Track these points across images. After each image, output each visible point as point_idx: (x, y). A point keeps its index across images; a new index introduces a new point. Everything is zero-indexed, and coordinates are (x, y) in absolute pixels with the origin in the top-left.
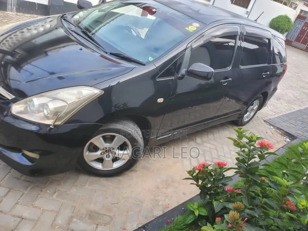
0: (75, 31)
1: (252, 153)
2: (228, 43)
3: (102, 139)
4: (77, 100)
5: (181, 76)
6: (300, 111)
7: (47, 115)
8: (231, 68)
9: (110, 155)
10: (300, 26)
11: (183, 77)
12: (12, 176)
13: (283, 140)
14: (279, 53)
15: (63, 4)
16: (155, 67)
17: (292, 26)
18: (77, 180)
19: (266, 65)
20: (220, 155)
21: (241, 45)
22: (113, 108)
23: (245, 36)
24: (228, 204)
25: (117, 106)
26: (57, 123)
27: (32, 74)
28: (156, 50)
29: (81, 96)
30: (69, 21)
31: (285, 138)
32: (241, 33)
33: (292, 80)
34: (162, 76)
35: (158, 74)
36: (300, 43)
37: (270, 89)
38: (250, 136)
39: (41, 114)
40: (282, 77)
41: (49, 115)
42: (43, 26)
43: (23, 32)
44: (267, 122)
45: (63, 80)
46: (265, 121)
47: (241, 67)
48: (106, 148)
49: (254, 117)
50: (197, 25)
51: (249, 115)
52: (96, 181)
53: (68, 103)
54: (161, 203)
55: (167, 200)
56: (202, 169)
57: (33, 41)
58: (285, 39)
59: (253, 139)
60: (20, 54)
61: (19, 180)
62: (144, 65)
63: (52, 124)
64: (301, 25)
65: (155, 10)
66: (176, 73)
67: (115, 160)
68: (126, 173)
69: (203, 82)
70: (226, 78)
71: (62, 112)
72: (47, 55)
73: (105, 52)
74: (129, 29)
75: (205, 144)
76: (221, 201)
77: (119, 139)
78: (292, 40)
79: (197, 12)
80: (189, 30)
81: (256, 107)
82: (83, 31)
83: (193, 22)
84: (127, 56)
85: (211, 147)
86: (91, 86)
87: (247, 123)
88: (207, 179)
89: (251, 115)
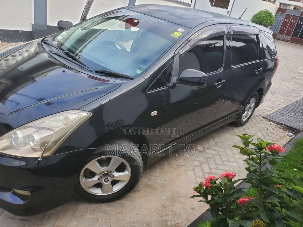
0: (56, 53)
1: (262, 161)
2: (214, 44)
3: (97, 164)
4: (65, 127)
5: (172, 85)
6: (297, 102)
7: (34, 147)
8: (223, 69)
9: (109, 178)
10: (281, 19)
11: (174, 85)
12: (6, 216)
13: (285, 135)
14: (268, 47)
15: (46, 28)
16: (145, 80)
17: (274, 19)
18: (77, 210)
19: (258, 61)
20: (225, 160)
21: (230, 45)
22: (106, 128)
23: (232, 34)
24: (245, 223)
25: (110, 125)
26: (45, 155)
27: (18, 104)
28: (144, 61)
29: (69, 122)
30: (50, 44)
31: (287, 132)
32: (228, 33)
33: (283, 72)
34: (153, 88)
35: (148, 86)
36: (284, 35)
37: (265, 85)
38: (258, 143)
39: (28, 147)
40: (275, 71)
41: (35, 148)
42: (27, 51)
43: (8, 60)
44: (266, 118)
45: (51, 106)
46: (264, 118)
47: (233, 67)
48: (103, 172)
49: (253, 115)
50: (182, 30)
51: (247, 114)
52: (97, 208)
53: (55, 132)
54: (169, 223)
55: (175, 219)
56: (209, 185)
57: (19, 68)
58: (272, 32)
59: (263, 146)
60: (5, 84)
61: (14, 219)
62: (132, 79)
63: (40, 156)
64: (283, 18)
65: (136, 20)
66: (167, 83)
67: (114, 182)
68: (129, 194)
69: (196, 88)
70: (219, 80)
71: (49, 142)
72: (34, 81)
73: (90, 71)
74: (112, 43)
75: (207, 151)
76: (236, 219)
77: (116, 161)
78: (276, 34)
79: (181, 17)
80: (175, 36)
81: (253, 105)
82: (65, 52)
83: (178, 28)
84: (113, 72)
85: (213, 153)
86: (78, 110)
87: (246, 122)
88: (217, 196)
89: (249, 113)
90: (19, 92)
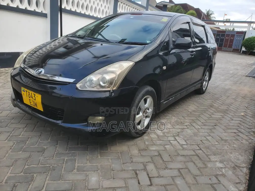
16: (157, 44)
26: (114, 89)
83: (163, 17)
86: (126, 60)
89: (206, 84)
90: (74, 56)
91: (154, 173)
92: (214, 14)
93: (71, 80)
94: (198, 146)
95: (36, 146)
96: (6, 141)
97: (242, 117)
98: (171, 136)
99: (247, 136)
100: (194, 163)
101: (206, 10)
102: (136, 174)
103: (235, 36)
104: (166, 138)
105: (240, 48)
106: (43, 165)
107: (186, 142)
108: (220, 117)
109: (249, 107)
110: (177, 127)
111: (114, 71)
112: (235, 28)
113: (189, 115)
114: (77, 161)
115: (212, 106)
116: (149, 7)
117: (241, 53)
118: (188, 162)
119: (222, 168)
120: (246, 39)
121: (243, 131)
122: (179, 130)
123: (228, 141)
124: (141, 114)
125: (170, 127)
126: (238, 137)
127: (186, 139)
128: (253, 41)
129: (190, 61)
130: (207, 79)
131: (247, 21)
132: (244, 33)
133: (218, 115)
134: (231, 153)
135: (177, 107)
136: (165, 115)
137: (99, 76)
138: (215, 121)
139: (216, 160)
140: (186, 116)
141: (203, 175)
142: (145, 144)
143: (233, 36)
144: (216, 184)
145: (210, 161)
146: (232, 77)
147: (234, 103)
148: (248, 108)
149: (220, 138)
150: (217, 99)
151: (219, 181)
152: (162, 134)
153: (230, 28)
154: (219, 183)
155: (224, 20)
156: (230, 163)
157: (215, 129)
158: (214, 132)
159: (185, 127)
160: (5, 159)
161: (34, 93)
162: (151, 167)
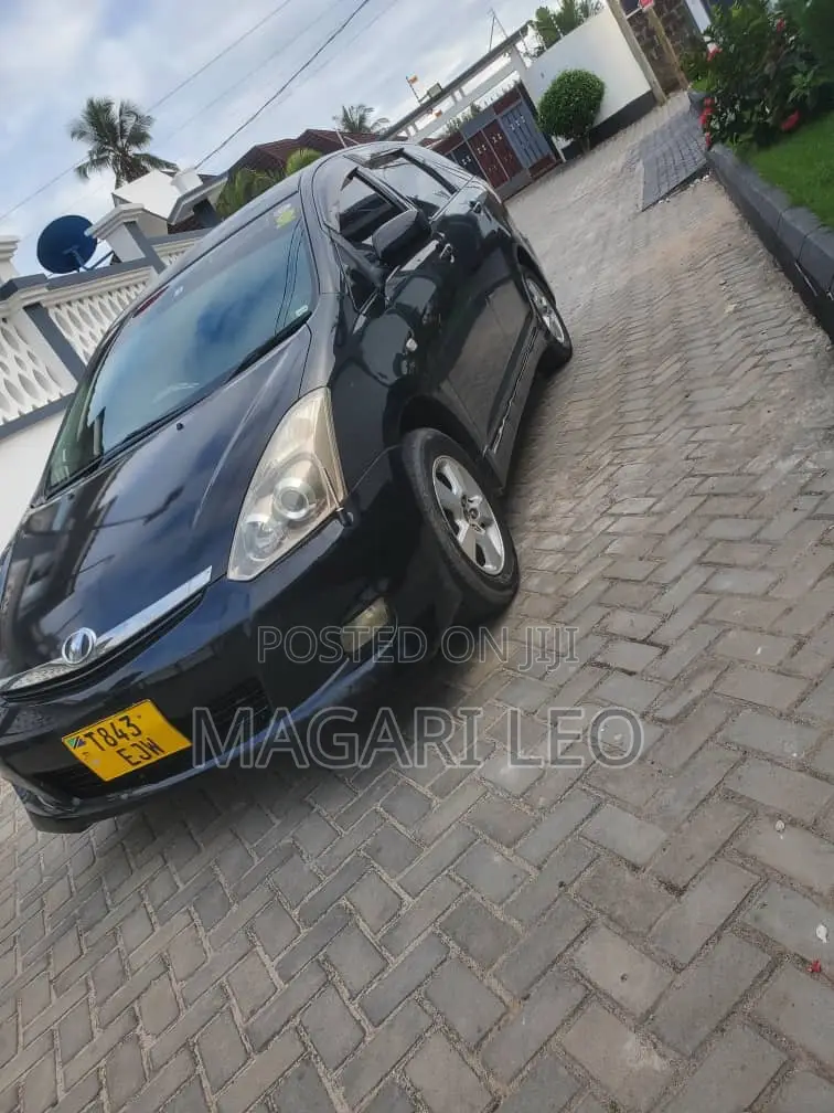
86: (299, 399)
89: (554, 323)
91: (643, 624)
92: (371, 110)
93: (203, 578)
94: (694, 476)
95: (256, 863)
96: (158, 929)
97: (738, 315)
98: (596, 520)
99: (791, 346)
100: (721, 517)
101: (334, 118)
102: (601, 665)
103: (501, 123)
104: (589, 534)
105: (547, 151)
106: (333, 870)
107: (651, 496)
108: (678, 365)
109: (729, 276)
110: (588, 487)
111: (296, 453)
112: (476, 103)
113: (591, 435)
114: (414, 783)
115: (627, 363)
116: (156, 248)
117: (565, 160)
118: (704, 528)
119: (800, 464)
120: (542, 105)
121: (769, 345)
122: (604, 490)
123: (756, 398)
124: (463, 525)
125: (571, 506)
126: (773, 369)
127: (644, 491)
128: (566, 93)
129: (445, 302)
130: (545, 303)
131: (493, 47)
132: (519, 92)
133: (668, 369)
134: (791, 415)
135: (536, 448)
136: (523, 492)
137: (269, 502)
138: (677, 387)
139: (768, 461)
140: (582, 446)
141: (770, 520)
142: (547, 595)
143: (494, 128)
144: (817, 507)
145: (756, 477)
146: (605, 246)
147: (680, 305)
148: (732, 281)
149: (730, 409)
150: (625, 333)
151: (821, 494)
152: (566, 539)
153: (460, 116)
154: (826, 498)
155: (420, 101)
156: (811, 436)
157: (693, 404)
158: (700, 414)
159: (612, 469)
160: (210, 955)
161: (123, 715)
162: (621, 622)
